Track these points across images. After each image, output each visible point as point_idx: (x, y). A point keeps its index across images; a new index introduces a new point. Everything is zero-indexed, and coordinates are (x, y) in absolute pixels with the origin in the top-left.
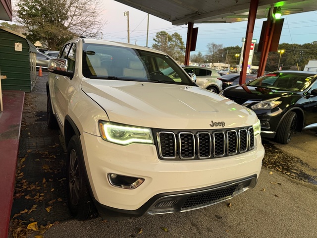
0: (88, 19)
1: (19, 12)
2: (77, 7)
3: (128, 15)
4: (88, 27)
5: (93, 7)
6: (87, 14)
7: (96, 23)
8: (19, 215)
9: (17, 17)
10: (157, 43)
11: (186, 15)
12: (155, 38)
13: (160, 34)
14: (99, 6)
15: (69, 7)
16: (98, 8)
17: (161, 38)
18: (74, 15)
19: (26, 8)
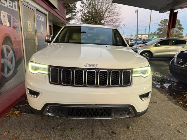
0: (114, 18)
1: (81, 19)
2: (108, 12)
3: (138, 12)
4: (114, 22)
5: (118, 10)
6: (114, 15)
7: (119, 19)
8: (18, 107)
9: (80, 22)
10: (161, 27)
11: (167, 5)
12: (160, 24)
13: (163, 21)
14: (121, 9)
15: (105, 13)
16: (120, 11)
17: (164, 24)
18: (107, 17)
19: (84, 17)
